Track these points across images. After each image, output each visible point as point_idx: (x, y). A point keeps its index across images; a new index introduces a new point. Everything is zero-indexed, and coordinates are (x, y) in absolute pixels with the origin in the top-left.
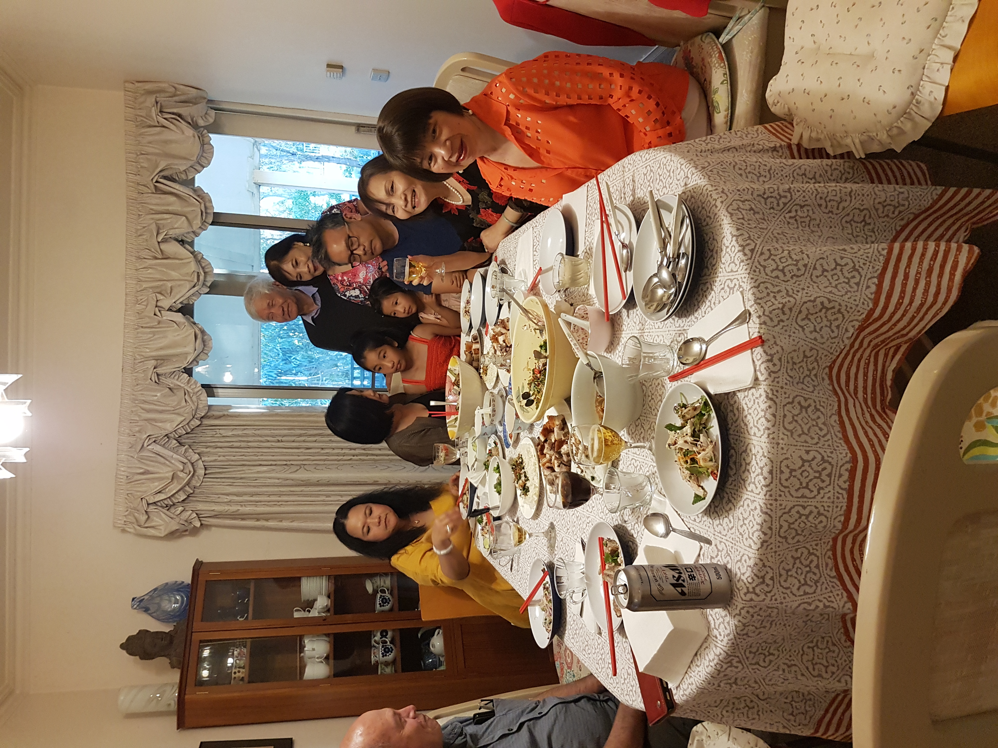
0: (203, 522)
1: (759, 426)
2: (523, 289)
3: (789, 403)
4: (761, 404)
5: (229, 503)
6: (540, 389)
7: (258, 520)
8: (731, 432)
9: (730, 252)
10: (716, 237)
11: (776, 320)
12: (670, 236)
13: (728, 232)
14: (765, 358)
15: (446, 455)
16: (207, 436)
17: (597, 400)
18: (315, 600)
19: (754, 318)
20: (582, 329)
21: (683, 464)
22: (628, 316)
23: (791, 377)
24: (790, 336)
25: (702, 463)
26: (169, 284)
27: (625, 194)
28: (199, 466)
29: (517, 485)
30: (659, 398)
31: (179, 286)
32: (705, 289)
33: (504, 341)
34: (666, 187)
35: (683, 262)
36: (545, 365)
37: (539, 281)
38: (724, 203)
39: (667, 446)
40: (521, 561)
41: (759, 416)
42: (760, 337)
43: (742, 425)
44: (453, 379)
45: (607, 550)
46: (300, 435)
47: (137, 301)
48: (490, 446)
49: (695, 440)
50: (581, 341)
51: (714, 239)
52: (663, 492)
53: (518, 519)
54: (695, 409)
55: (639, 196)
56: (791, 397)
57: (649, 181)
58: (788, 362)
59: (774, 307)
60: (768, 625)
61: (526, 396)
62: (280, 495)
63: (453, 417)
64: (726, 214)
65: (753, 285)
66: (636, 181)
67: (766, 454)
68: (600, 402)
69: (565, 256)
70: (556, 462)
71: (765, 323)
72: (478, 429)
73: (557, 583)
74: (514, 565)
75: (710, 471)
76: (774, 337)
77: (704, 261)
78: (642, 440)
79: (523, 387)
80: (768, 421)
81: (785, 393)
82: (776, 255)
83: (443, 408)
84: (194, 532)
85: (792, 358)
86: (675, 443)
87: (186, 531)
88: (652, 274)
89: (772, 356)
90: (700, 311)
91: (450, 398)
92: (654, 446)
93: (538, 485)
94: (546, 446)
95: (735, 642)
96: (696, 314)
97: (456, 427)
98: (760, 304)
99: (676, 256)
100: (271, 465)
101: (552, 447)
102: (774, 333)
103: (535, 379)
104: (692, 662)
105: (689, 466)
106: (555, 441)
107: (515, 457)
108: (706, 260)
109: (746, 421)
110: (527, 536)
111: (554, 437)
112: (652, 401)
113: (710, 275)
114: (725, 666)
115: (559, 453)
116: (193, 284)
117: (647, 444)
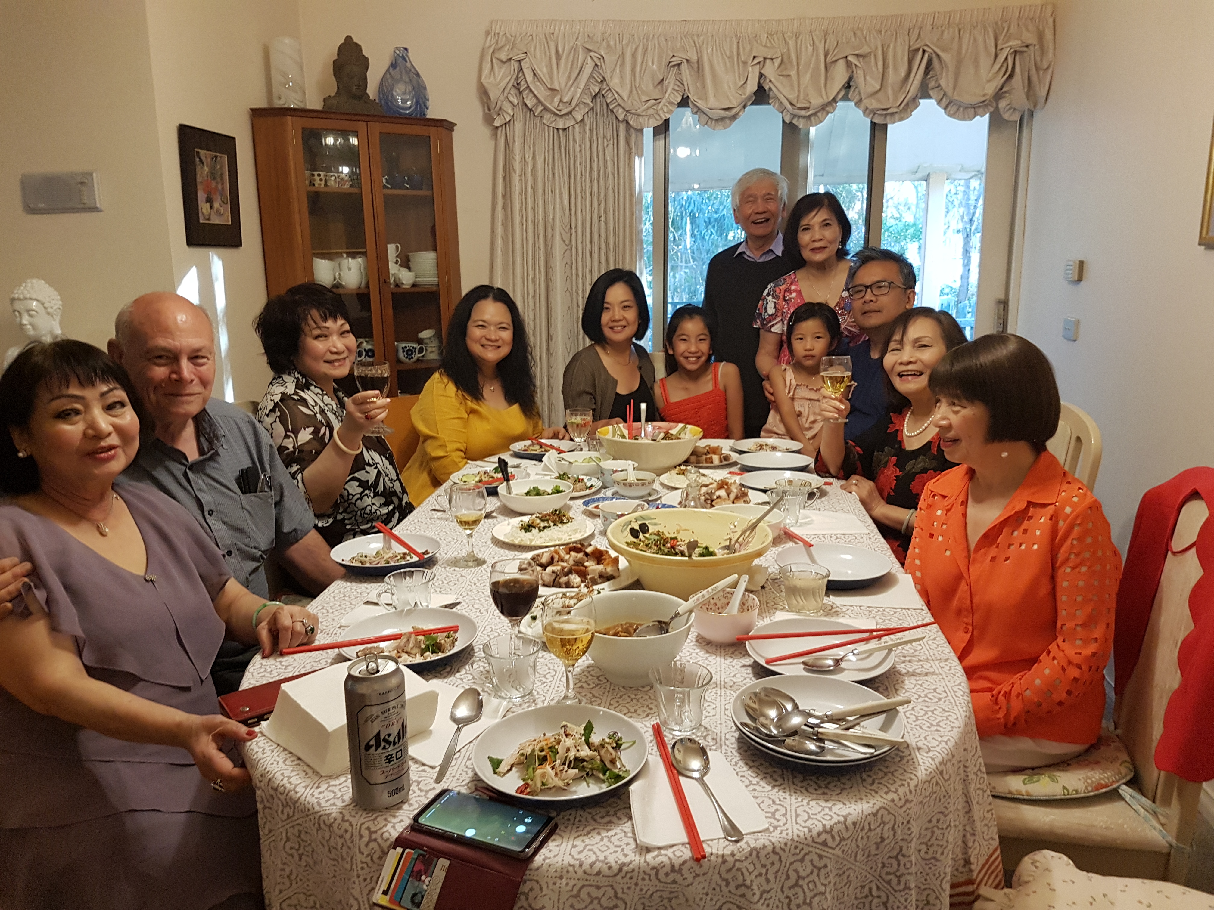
0: (500, 129)
1: (586, 852)
2: (788, 521)
3: (616, 893)
4: (614, 856)
5: (524, 160)
6: (650, 548)
7: (504, 196)
8: (581, 812)
9: (823, 813)
10: (845, 793)
11: (729, 876)
12: (848, 729)
13: (851, 810)
14: (677, 862)
15: (578, 425)
16: (605, 130)
17: (631, 625)
18: (409, 268)
19: (732, 847)
20: (728, 604)
21: (540, 745)
22: (744, 666)
23: (652, 895)
24: (707, 894)
25: (539, 771)
26: (793, 73)
27: (910, 661)
28: (568, 122)
29: (534, 516)
30: (632, 710)
31: (792, 86)
32: (775, 776)
33: (719, 497)
34: (917, 720)
35: (812, 746)
36: (682, 554)
37: (796, 543)
38: (891, 804)
39: (564, 723)
40: (443, 522)
41: (599, 853)
42: (704, 857)
43: (588, 828)
44: (674, 432)
45: (441, 638)
46: (607, 243)
47: (771, 35)
48: (589, 480)
49: (570, 762)
50: (712, 601)
51: (842, 789)
52: (510, 715)
53: (495, 517)
54: (613, 762)
55: (907, 682)
56: (624, 896)
57: (926, 696)
58: (671, 892)
59: (746, 874)
60: (333, 855)
61: (644, 528)
62: (534, 222)
63: (626, 432)
64: (877, 807)
65: (778, 846)
66: (926, 678)
67: (547, 861)
68: (629, 630)
69: (826, 580)
70: (559, 568)
71: (724, 862)
72: (609, 464)
73: (405, 572)
74: (439, 514)
75: (529, 782)
76: (704, 874)
77: (814, 775)
78: (579, 685)
79: (655, 524)
80: (591, 866)
81: (629, 888)
82: (818, 876)
83: (637, 419)
84: (489, 120)
85: (677, 897)
86: (567, 735)
87: (489, 110)
88: (797, 701)
89: (680, 871)
90: (745, 769)
91: (650, 427)
92: (568, 703)
93: (533, 543)
94: (580, 555)
95: (310, 812)
96: (741, 763)
97: (614, 436)
98: (751, 854)
99: (820, 736)
100: (570, 209)
101: (579, 563)
102: (710, 874)
103: (665, 541)
104: (291, 753)
105: (536, 753)
106: (586, 567)
107: (571, 514)
108: (813, 778)
109: (594, 834)
110: (469, 532)
111: (591, 566)
112: (629, 700)
113: (794, 784)
114: (282, 797)
115: (570, 572)
116: (794, 102)
117: (571, 693)
